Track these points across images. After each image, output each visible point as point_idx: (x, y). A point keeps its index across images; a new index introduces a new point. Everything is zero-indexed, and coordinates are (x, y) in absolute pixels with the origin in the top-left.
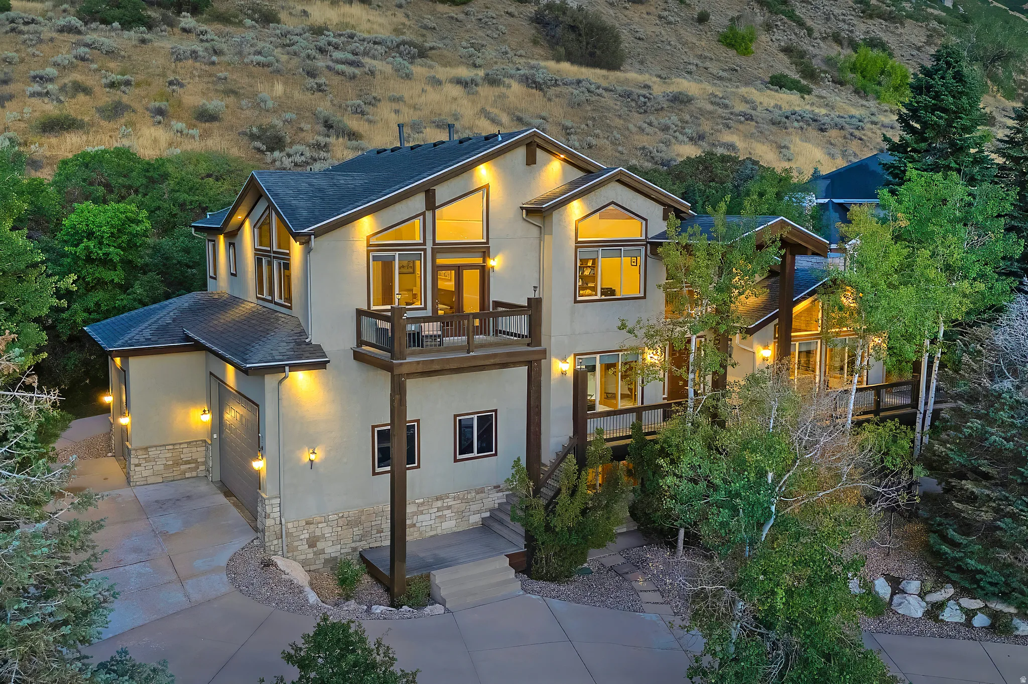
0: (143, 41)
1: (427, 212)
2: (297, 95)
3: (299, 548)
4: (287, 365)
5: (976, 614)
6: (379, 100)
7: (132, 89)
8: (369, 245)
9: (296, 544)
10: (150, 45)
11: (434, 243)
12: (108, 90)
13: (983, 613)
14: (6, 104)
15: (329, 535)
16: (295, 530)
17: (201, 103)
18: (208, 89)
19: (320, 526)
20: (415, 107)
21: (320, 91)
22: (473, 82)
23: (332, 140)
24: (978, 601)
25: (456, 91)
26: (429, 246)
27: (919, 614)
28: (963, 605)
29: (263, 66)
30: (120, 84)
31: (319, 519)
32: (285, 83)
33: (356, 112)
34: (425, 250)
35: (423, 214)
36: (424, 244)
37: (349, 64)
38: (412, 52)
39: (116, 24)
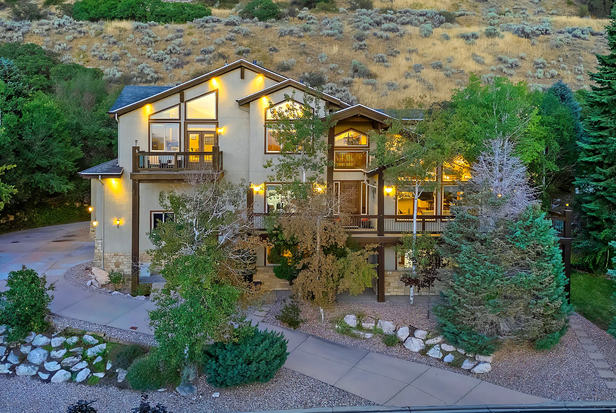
0: (267, 27)
1: (182, 104)
2: (346, 52)
3: (111, 266)
4: (100, 175)
5: (448, 354)
6: (399, 53)
7: (249, 54)
8: (149, 120)
9: (109, 264)
10: (269, 29)
11: (185, 119)
12: (236, 56)
13: (452, 354)
14: (184, 66)
15: (126, 263)
16: (108, 257)
17: (281, 61)
18: (292, 52)
19: (121, 257)
20: (422, 56)
21: (361, 49)
22: (475, 36)
23: (356, 79)
24: (452, 346)
25: (460, 43)
26: (183, 121)
27: (417, 350)
28: (442, 348)
29: (331, 36)
30: (243, 52)
31: (121, 254)
32: (341, 46)
33: (379, 61)
34: (180, 123)
35: (180, 104)
36: (180, 119)
37: (389, 30)
38: (441, 20)
39: (256, 18)
